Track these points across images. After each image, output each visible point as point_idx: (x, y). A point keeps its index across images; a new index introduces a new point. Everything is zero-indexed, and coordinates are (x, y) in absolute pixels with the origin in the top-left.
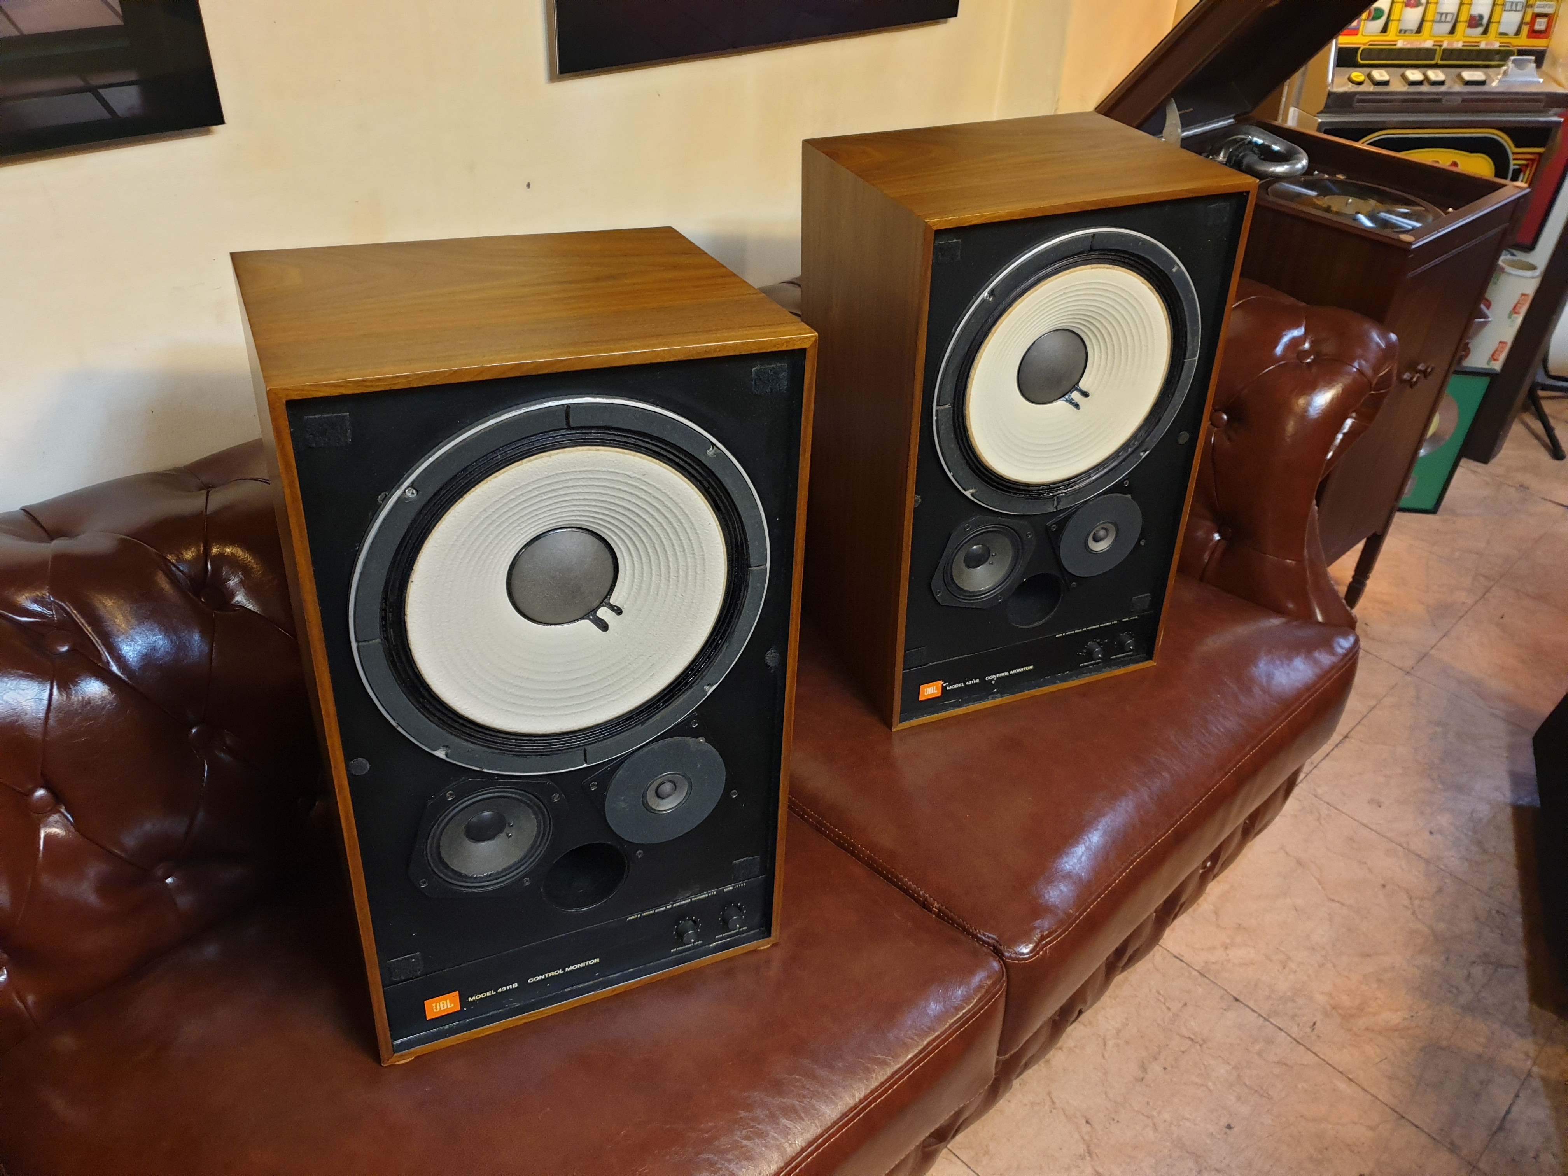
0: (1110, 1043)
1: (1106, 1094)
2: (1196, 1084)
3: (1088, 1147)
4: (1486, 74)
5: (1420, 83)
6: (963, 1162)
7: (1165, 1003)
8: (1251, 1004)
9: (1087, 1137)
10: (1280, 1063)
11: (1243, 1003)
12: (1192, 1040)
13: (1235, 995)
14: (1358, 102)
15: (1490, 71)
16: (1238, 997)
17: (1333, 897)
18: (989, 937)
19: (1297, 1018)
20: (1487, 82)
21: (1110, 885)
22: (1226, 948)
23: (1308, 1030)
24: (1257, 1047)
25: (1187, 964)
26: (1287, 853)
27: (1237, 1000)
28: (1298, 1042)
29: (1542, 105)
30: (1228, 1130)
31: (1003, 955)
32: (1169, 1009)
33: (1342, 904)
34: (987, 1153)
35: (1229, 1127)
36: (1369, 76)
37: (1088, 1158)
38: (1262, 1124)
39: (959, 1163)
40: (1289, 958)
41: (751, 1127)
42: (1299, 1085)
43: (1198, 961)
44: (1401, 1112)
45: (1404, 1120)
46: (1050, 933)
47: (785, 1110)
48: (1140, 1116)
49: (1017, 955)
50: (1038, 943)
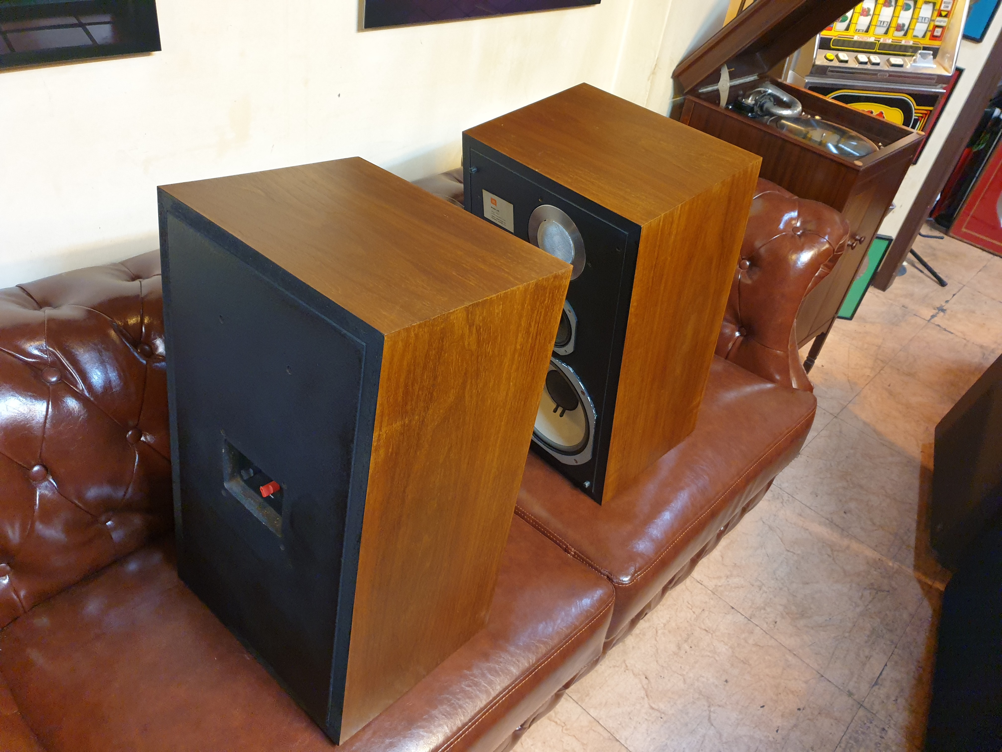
0: (660, 632)
1: (657, 661)
2: (709, 656)
3: (646, 692)
4: (903, 60)
5: (866, 63)
6: (574, 700)
7: (691, 609)
8: (741, 611)
9: (645, 687)
10: (756, 645)
11: (736, 610)
12: (707, 631)
13: (732, 605)
14: (829, 72)
15: (906, 59)
17: (788, 549)
18: (606, 571)
19: (766, 619)
20: (904, 66)
21: (674, 542)
22: (727, 577)
23: (772, 626)
24: (743, 636)
25: (704, 586)
26: (763, 522)
27: (733, 608)
28: (766, 633)
29: (935, 81)
30: (725, 683)
31: (613, 581)
32: (694, 612)
33: (794, 553)
34: (588, 695)
35: (726, 681)
36: (837, 56)
37: (646, 698)
38: (745, 679)
39: (572, 700)
40: (763, 584)
41: (471, 680)
42: (766, 658)
43: (711, 584)
44: (822, 674)
45: (823, 678)
46: (640, 569)
47: (490, 670)
48: (676, 675)
49: (622, 582)
50: (633, 575)
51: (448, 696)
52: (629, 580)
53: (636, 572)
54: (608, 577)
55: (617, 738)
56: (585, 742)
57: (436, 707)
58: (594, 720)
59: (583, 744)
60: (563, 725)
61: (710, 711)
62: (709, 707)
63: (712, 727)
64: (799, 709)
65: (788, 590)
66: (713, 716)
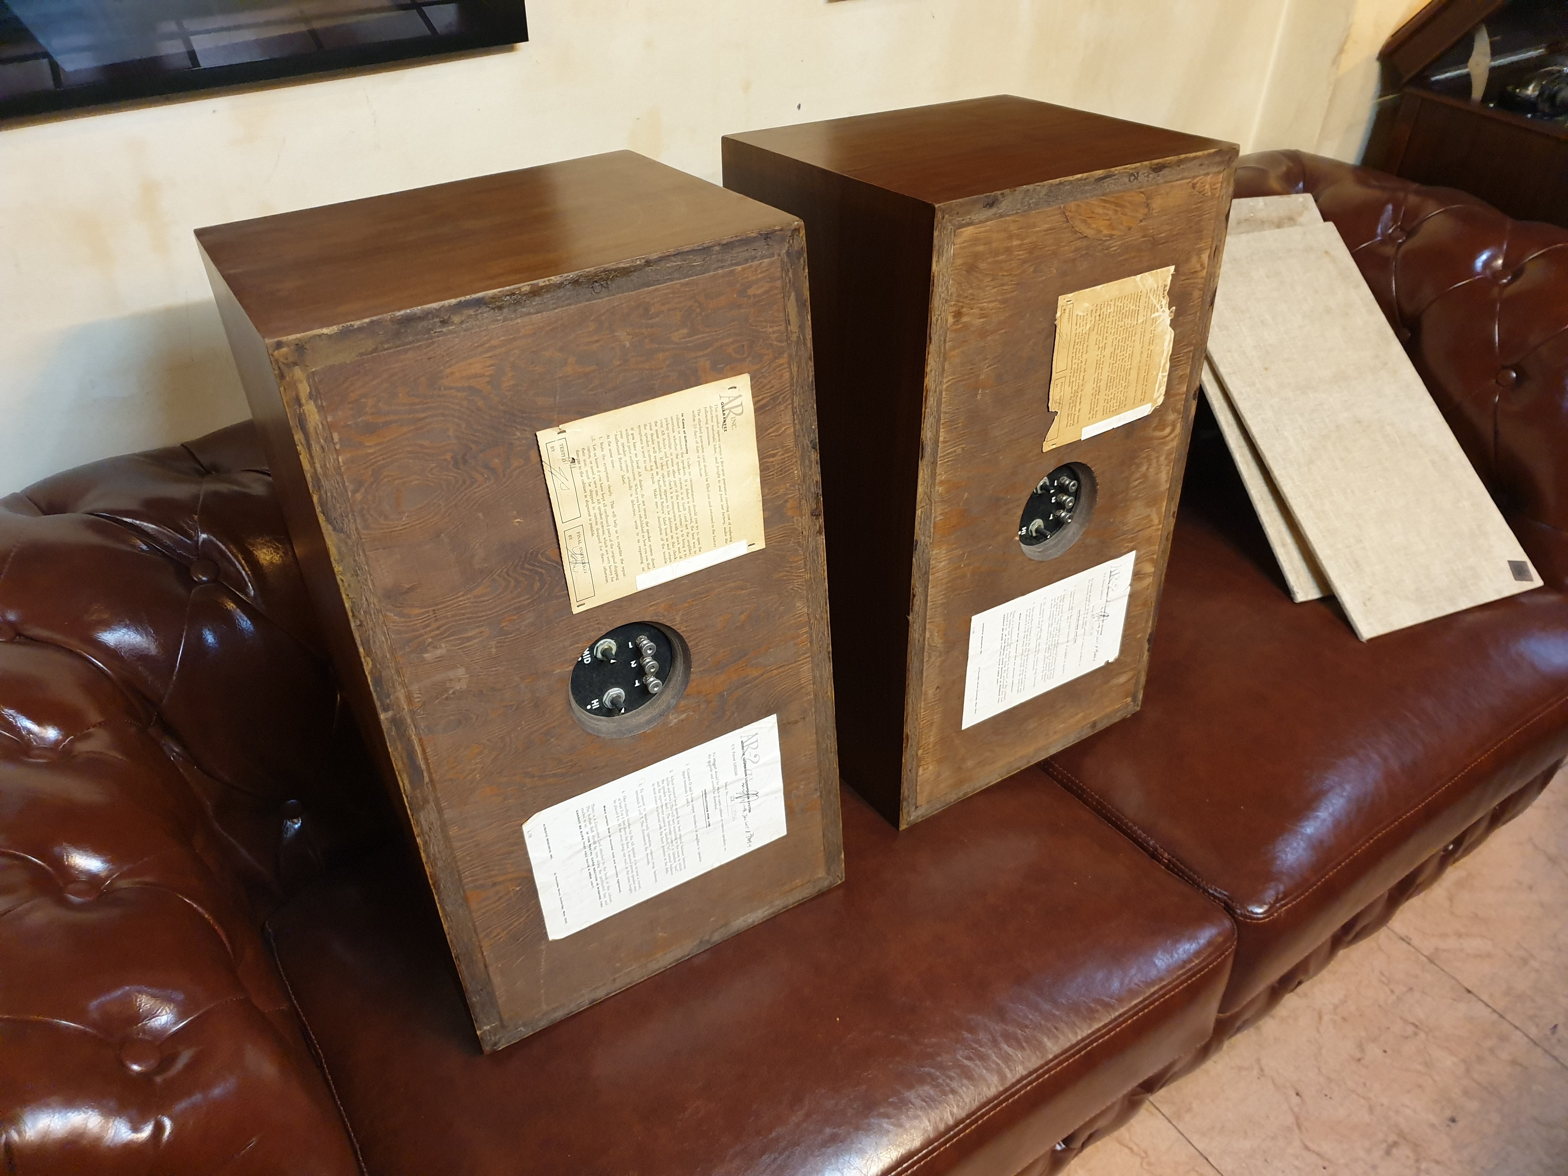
0: (1326, 1018)
1: (1319, 1069)
2: (1418, 1072)
3: (1297, 1118)
6: (1162, 1114)
7: (1387, 985)
8: (1485, 998)
9: (1296, 1109)
10: (1514, 1062)
11: (1476, 996)
12: (1416, 1026)
13: (1466, 985)
16: (1470, 989)
18: (1220, 893)
19: (1535, 1019)
21: (1351, 854)
22: (1459, 935)
23: (1549, 1032)
24: (1489, 1043)
25: (1414, 947)
27: (1469, 992)
28: (1535, 1043)
30: (1451, 1123)
31: (1235, 912)
32: (1392, 991)
34: (1189, 1110)
35: (1453, 1120)
37: (1297, 1131)
38: (1490, 1121)
39: (1159, 1114)
41: (973, 1048)
42: (1534, 1088)
43: (1427, 946)
46: (1285, 896)
47: (1008, 1037)
48: (1355, 1096)
49: (1250, 914)
50: (1272, 905)
51: (933, 1071)
52: (1265, 912)
53: (1277, 900)
54: (1225, 903)
58: (1198, 1153)
60: (1143, 1155)
61: (1419, 1170)
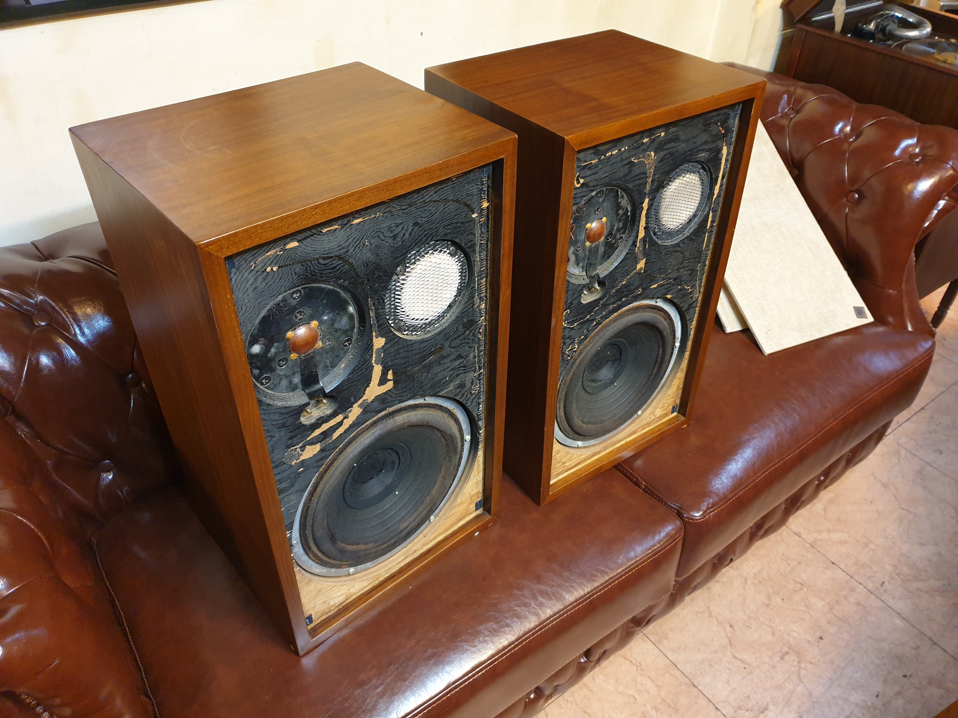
0: (749, 582)
1: (744, 611)
2: (802, 611)
3: (730, 641)
6: (652, 642)
7: (786, 561)
8: (842, 567)
9: (729, 635)
10: (858, 604)
11: (837, 566)
12: (802, 584)
13: (832, 559)
17: (903, 507)
18: (675, 505)
19: (872, 578)
21: (755, 480)
22: (829, 531)
23: (879, 586)
24: (844, 593)
25: (803, 539)
26: (875, 478)
27: (833, 563)
28: (871, 593)
30: (820, 640)
31: (683, 516)
32: (789, 565)
33: (910, 512)
34: (667, 638)
35: (821, 638)
37: (729, 647)
38: (843, 639)
39: (650, 642)
40: (870, 541)
41: (521, 600)
42: (870, 618)
43: (810, 538)
44: (935, 641)
45: (935, 646)
46: (713, 505)
47: (543, 593)
48: (764, 626)
49: (692, 517)
50: (705, 512)
51: (496, 614)
52: (701, 515)
53: (708, 508)
54: (678, 511)
55: (695, 684)
56: (660, 684)
57: (482, 623)
58: (670, 662)
59: (658, 686)
60: (638, 665)
61: (800, 668)
62: (799, 662)
63: (802, 684)
64: (905, 676)
65: (900, 549)
66: (803, 672)
